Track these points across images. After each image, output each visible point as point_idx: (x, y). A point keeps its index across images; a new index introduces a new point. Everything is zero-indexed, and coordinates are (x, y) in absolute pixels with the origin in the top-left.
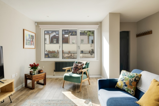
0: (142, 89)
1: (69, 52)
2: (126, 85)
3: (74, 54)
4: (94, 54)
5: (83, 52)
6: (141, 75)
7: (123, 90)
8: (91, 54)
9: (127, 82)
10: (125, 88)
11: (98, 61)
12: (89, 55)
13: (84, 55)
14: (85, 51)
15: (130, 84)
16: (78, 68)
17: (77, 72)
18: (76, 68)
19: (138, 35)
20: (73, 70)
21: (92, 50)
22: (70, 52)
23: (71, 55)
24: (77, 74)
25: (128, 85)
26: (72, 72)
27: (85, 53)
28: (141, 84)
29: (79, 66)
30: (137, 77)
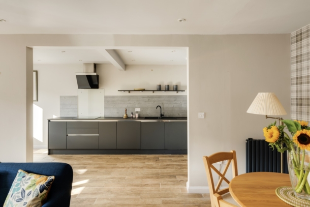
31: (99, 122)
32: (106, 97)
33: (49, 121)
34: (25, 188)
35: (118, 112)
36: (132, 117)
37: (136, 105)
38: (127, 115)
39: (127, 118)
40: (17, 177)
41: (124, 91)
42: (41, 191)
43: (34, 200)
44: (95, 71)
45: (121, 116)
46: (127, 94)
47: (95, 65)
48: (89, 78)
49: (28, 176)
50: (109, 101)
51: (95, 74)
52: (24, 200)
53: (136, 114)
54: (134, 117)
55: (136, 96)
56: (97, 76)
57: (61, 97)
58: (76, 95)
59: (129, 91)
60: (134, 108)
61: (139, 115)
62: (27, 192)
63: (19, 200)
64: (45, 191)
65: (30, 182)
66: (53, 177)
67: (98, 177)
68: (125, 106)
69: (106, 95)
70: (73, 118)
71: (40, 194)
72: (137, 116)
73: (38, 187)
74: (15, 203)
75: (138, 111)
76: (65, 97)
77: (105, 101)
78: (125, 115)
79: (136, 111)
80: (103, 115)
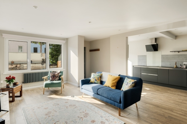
0: (103, 80)
1: (11, 62)
2: (96, 80)
3: (21, 65)
4: (45, 64)
5: (32, 62)
6: (102, 74)
7: (95, 83)
8: (42, 64)
9: (96, 79)
10: (96, 82)
11: (65, 69)
12: (40, 65)
13: (34, 65)
14: (34, 61)
15: (98, 79)
16: (56, 76)
17: (56, 79)
18: (54, 76)
19: (91, 51)
20: (51, 79)
21: (43, 59)
22: (13, 62)
23: (16, 66)
24: (56, 80)
25: (97, 80)
26: (50, 80)
27: (35, 63)
28: (103, 78)
29: (57, 75)
30: (100, 75)
31: (157, 69)
32: (162, 56)
33: (133, 66)
34: (128, 82)
35: (170, 64)
36: (181, 67)
37: (184, 60)
38: (176, 66)
39: (177, 67)
40: (125, 79)
41: (175, 52)
42: (133, 84)
43: (131, 86)
44: (156, 42)
45: (173, 67)
46: (177, 53)
47: (156, 39)
48: (153, 45)
49: (129, 79)
50: (164, 58)
51: (156, 43)
52: (128, 85)
53: (184, 66)
54: (182, 67)
55: (184, 55)
56: (157, 44)
57: (138, 56)
58: (145, 55)
59: (179, 52)
60: (183, 62)
61: (186, 66)
62: (129, 83)
63: (127, 85)
64: (134, 84)
65: (129, 81)
66: (136, 80)
67: (156, 93)
68: (175, 61)
69: (162, 54)
70: (144, 66)
71: (132, 84)
72: (184, 67)
73: (132, 82)
74: (125, 85)
75: (185, 64)
76: (140, 56)
77: (162, 58)
78: (175, 66)
79: (184, 64)
80: (160, 65)
